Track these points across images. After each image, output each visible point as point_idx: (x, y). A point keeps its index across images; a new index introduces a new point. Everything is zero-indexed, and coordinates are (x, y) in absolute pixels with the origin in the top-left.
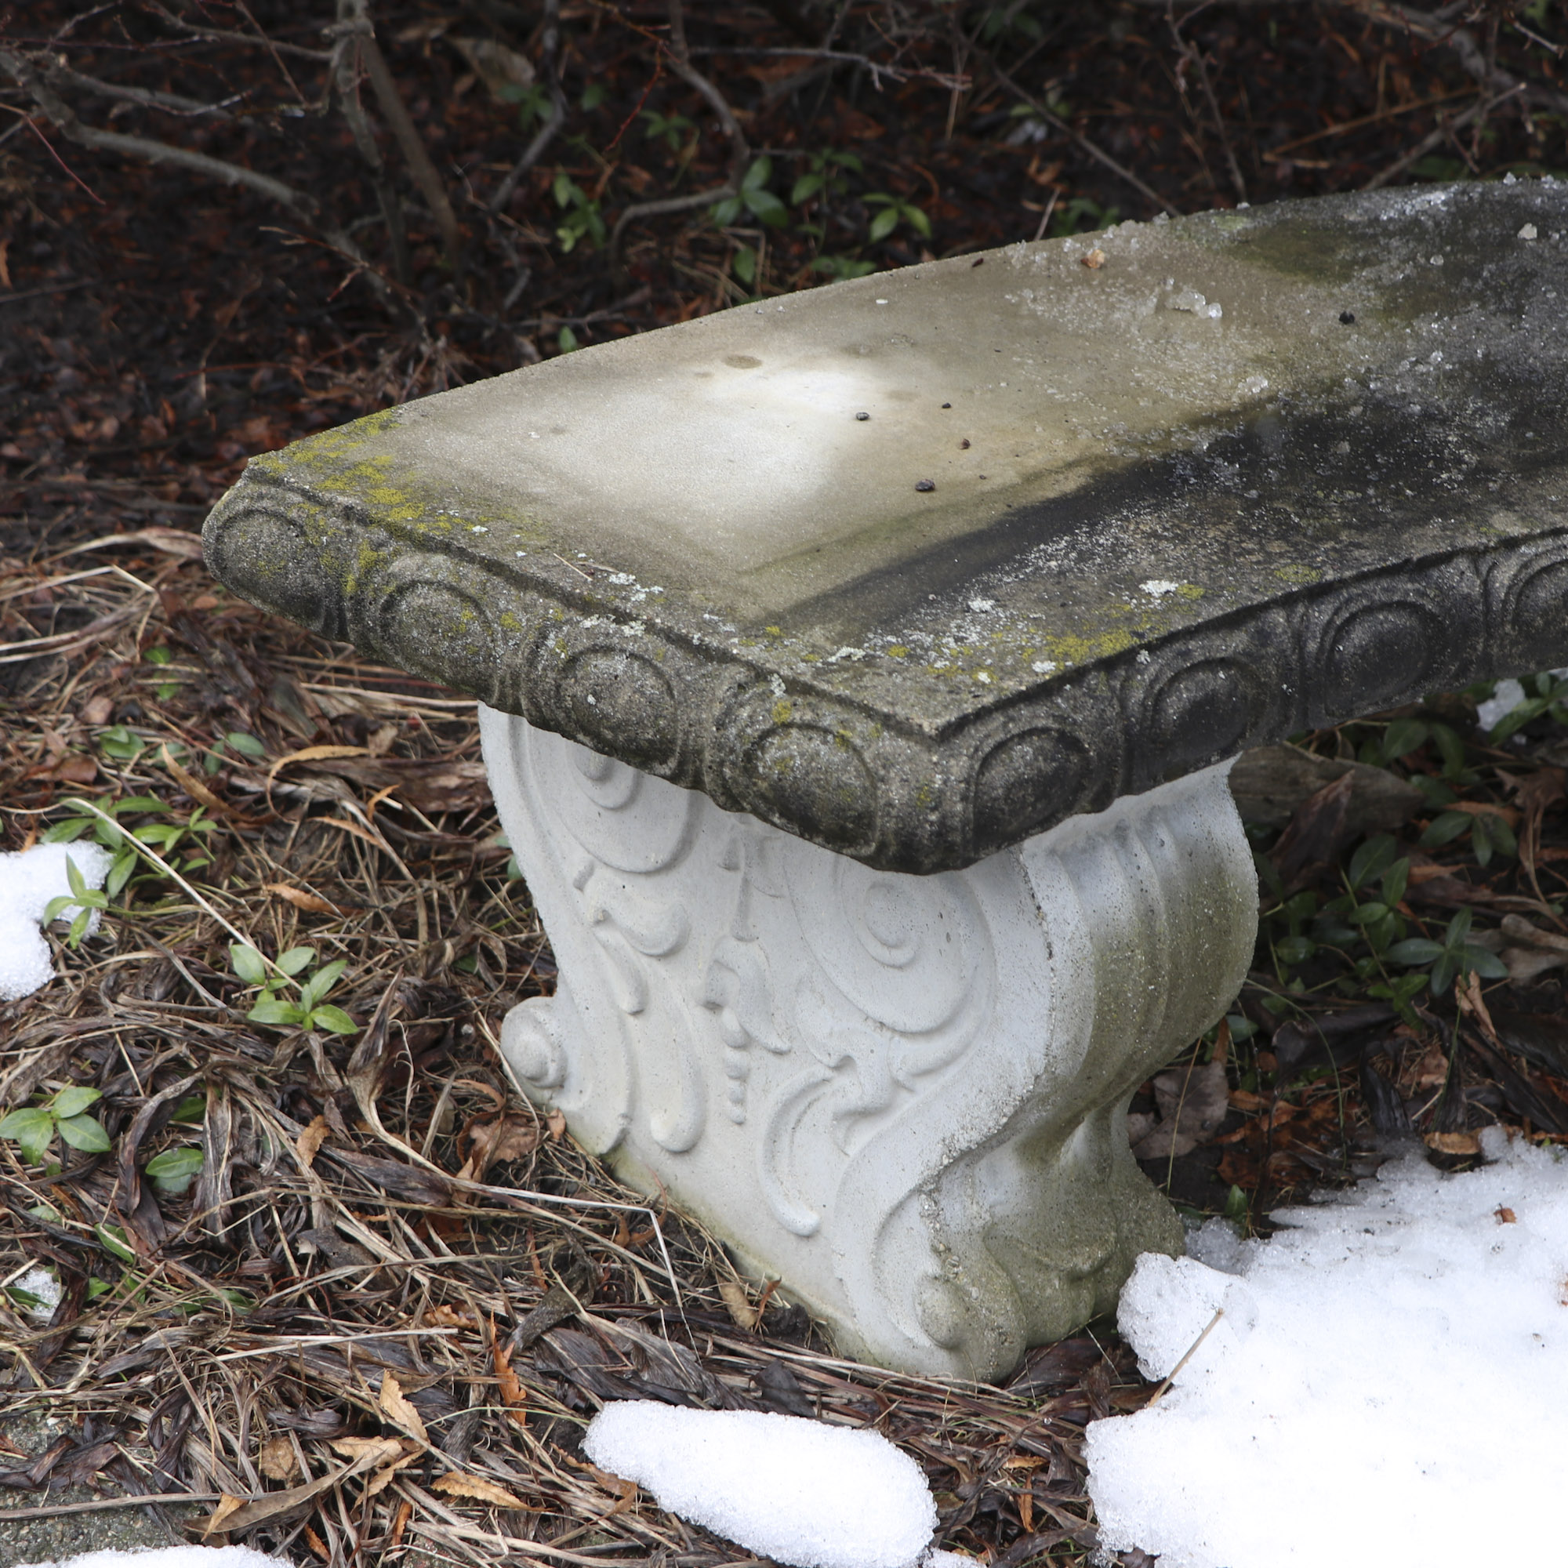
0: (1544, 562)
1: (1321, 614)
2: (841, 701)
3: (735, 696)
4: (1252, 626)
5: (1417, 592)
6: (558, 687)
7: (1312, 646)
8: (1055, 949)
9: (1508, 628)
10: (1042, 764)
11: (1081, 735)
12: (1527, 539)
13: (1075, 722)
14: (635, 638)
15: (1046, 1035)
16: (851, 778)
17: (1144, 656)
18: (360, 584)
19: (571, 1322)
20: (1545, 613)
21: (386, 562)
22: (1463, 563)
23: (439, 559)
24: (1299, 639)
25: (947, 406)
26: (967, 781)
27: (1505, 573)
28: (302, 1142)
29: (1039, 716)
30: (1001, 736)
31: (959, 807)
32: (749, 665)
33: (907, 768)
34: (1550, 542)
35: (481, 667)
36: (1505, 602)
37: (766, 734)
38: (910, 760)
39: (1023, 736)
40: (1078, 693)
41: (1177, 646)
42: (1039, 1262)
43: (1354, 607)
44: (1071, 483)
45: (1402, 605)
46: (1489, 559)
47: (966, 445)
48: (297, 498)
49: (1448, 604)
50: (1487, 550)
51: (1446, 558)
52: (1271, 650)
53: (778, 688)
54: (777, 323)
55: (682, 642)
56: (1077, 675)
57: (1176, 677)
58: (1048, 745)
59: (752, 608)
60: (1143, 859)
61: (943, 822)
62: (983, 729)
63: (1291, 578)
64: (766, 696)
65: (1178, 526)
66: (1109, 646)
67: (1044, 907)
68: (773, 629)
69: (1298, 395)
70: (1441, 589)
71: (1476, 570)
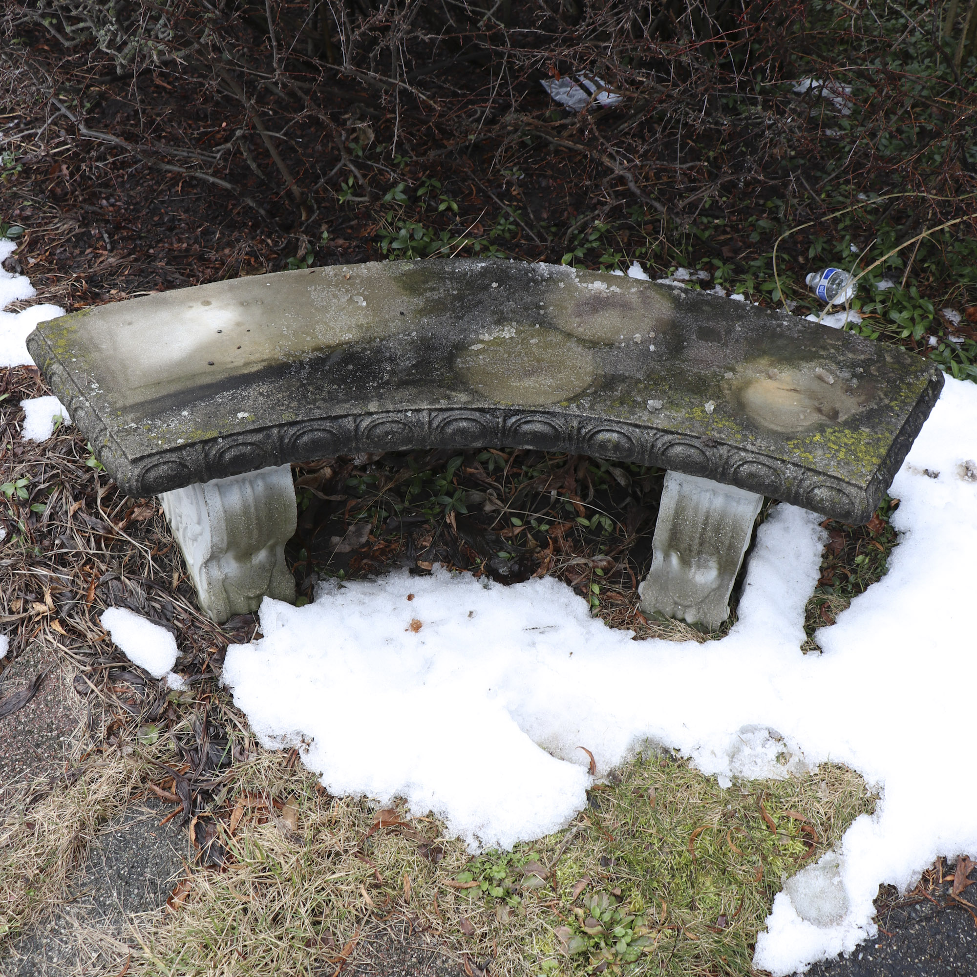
0: (380, 421)
1: (292, 431)
3: (99, 433)
4: (265, 433)
5: (330, 426)
7: (286, 441)
8: (211, 514)
9: (364, 440)
10: (170, 472)
11: (188, 463)
12: (376, 413)
13: (186, 459)
14: (87, 407)
16: (113, 468)
17: (220, 440)
18: (46, 370)
19: (118, 579)
20: (378, 437)
21: (52, 365)
22: (350, 419)
23: (61, 368)
24: (281, 439)
25: (249, 331)
26: (139, 476)
27: (366, 423)
28: (74, 507)
29: (174, 457)
30: (156, 463)
31: (135, 484)
32: (105, 425)
33: (124, 469)
34: (385, 414)
36: (363, 432)
37: (103, 447)
38: (126, 466)
39: (164, 463)
40: (191, 450)
41: (234, 437)
42: (237, 591)
43: (305, 429)
45: (324, 430)
46: (362, 418)
47: (239, 348)
48: (42, 338)
49: (341, 431)
50: (360, 415)
51: (346, 416)
52: (270, 441)
53: (108, 434)
54: (231, 288)
55: (94, 411)
56: (192, 445)
57: (231, 447)
58: (174, 466)
59: (120, 404)
60: (249, 490)
61: (130, 486)
62: (150, 460)
63: (287, 417)
64: (106, 435)
65: (271, 391)
66: (208, 436)
67: (208, 501)
68: (119, 413)
69: (358, 342)
70: (340, 426)
71: (355, 421)
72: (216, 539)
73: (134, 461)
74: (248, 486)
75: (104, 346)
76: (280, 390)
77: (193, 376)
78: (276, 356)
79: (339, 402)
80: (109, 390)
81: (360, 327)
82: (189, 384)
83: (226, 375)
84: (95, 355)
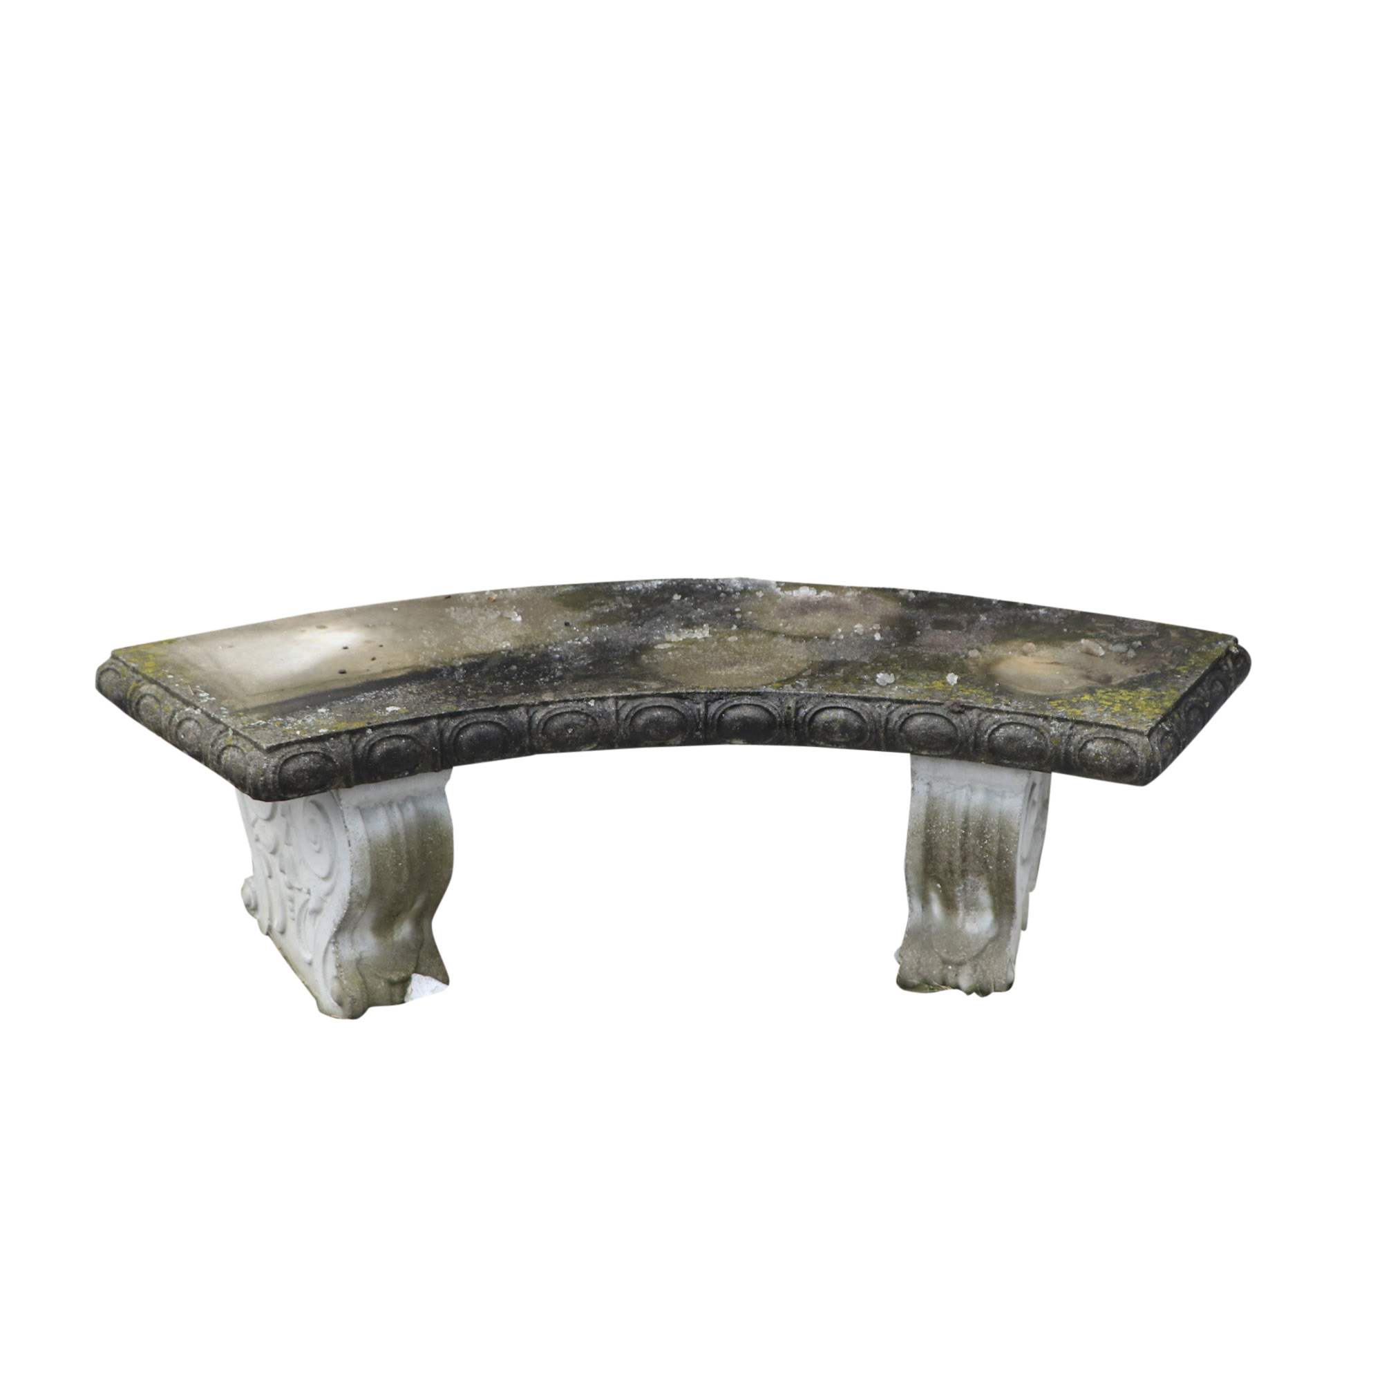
0: (558, 712)
1: (453, 723)
2: (245, 737)
3: (218, 735)
4: (422, 725)
5: (499, 718)
6: (176, 732)
7: (447, 734)
8: (352, 843)
9: (540, 735)
10: (312, 764)
11: (333, 756)
12: (552, 703)
13: (331, 751)
14: (198, 715)
15: (350, 876)
16: (242, 765)
17: (369, 731)
18: (131, 695)
20: (556, 731)
21: (140, 687)
22: (522, 709)
23: (154, 686)
24: (441, 732)
25: (381, 646)
26: (276, 767)
27: (540, 715)
29: (316, 748)
30: (296, 753)
31: (271, 776)
32: (225, 725)
33: (257, 761)
34: (562, 704)
35: (159, 725)
36: (538, 725)
37: (224, 749)
38: (259, 758)
39: (306, 754)
40: (336, 741)
41: (386, 729)
42: (375, 974)
43: (469, 722)
44: (398, 674)
45: (491, 723)
46: (535, 708)
47: (373, 659)
48: (121, 664)
49: (512, 724)
50: (533, 705)
51: (516, 707)
52: (428, 734)
53: (230, 732)
55: (208, 716)
56: (337, 735)
57: (382, 740)
58: (317, 758)
59: (239, 706)
60: (397, 814)
61: (265, 781)
62: (288, 749)
63: (444, 709)
64: (227, 735)
65: (422, 690)
66: (355, 726)
67: (349, 827)
68: (241, 714)
69: (519, 649)
70: (510, 718)
71: (527, 712)
72: (357, 880)
73: (271, 750)
74: (395, 809)
75: (204, 665)
76: (432, 688)
77: (324, 683)
78: (420, 664)
79: (505, 695)
80: (221, 697)
81: (519, 637)
82: (321, 689)
83: (364, 680)
84: (194, 672)
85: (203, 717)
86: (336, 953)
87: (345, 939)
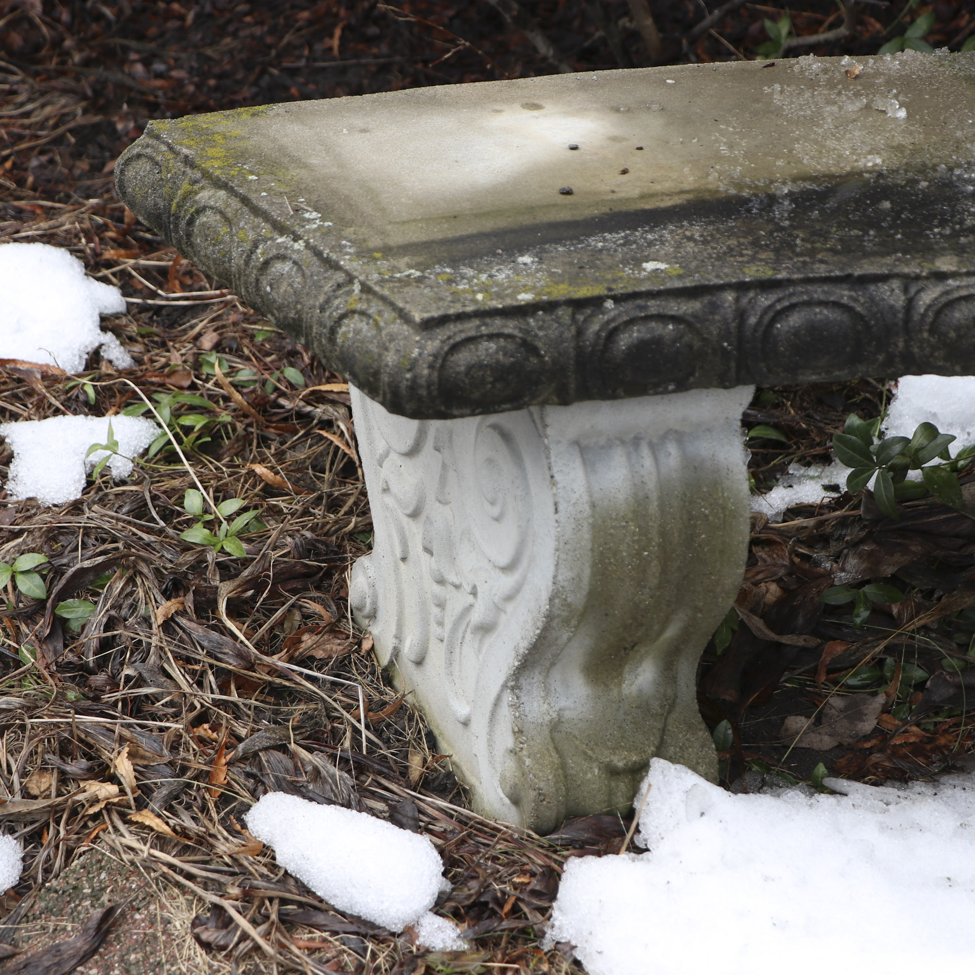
0: (964, 293)
1: (765, 300)
2: (383, 299)
3: (334, 291)
4: (706, 299)
5: (850, 297)
6: (257, 280)
7: (753, 320)
8: (561, 507)
9: (925, 335)
10: (501, 357)
11: (540, 345)
12: (954, 275)
13: (536, 335)
14: (298, 251)
15: (552, 568)
16: (373, 348)
17: (609, 304)
18: (179, 206)
19: (283, 748)
20: (957, 329)
21: (196, 193)
22: (896, 284)
23: (222, 193)
24: (741, 315)
25: (641, 149)
26: (435, 356)
27: (929, 296)
28: (164, 609)
29: (510, 327)
30: (473, 333)
31: (426, 372)
32: (347, 273)
33: (402, 343)
35: (227, 265)
36: (924, 315)
37: (343, 316)
38: (405, 338)
39: (491, 337)
40: (548, 318)
41: (640, 302)
42: (585, 753)
43: (794, 300)
44: (667, 203)
45: (836, 305)
46: (921, 284)
47: (625, 172)
48: (164, 148)
49: (875, 309)
50: (918, 278)
51: (884, 278)
52: (717, 317)
53: (357, 287)
54: (583, 86)
55: (318, 254)
56: (550, 306)
57: (632, 322)
58: (511, 346)
59: (375, 242)
60: (648, 462)
61: (414, 379)
62: (459, 326)
63: (751, 273)
64: (350, 293)
65: (712, 235)
66: (584, 292)
67: (557, 477)
68: (377, 255)
69: (897, 171)
70: (872, 299)
71: (906, 290)
72: (565, 575)
73: (429, 325)
74: (645, 451)
75: (314, 161)
76: (730, 231)
77: (531, 209)
78: (710, 187)
79: (866, 255)
80: (343, 222)
81: (898, 148)
82: (526, 220)
83: (605, 210)
84: (295, 173)
85: (308, 254)
86: (516, 707)
87: (533, 683)
